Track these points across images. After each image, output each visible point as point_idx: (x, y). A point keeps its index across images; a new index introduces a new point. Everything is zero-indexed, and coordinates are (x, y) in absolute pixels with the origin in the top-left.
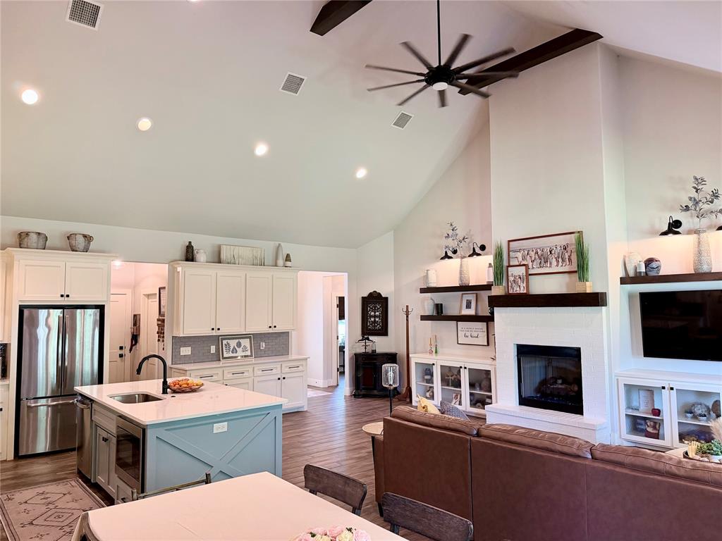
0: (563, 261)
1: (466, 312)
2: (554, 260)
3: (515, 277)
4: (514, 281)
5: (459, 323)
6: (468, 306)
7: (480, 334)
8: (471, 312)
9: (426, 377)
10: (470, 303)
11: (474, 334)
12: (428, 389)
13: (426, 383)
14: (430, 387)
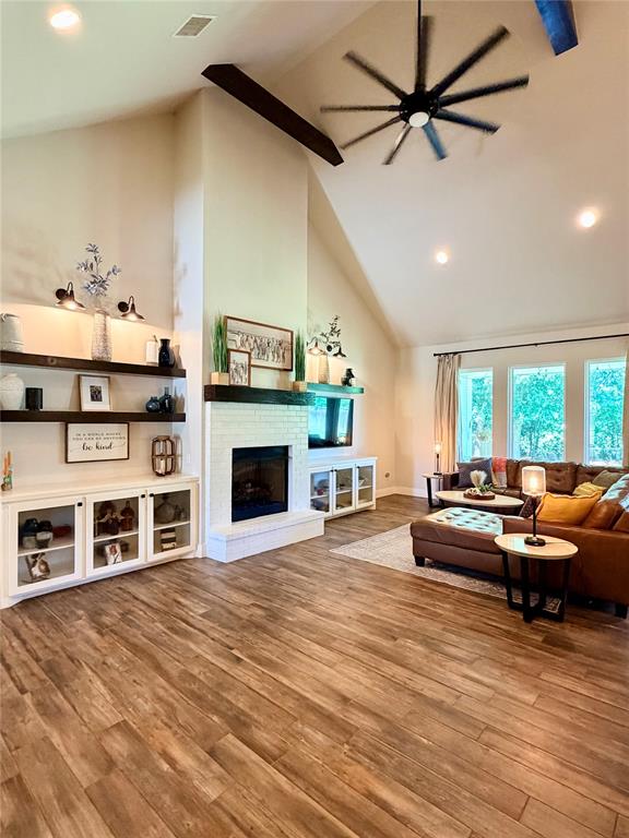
0: (278, 357)
1: (89, 406)
2: (271, 353)
3: (237, 365)
4: (236, 369)
5: (70, 425)
6: (96, 395)
7: (116, 443)
8: (103, 406)
9: (42, 536)
10: (100, 392)
11: (103, 443)
12: (31, 560)
13: (40, 548)
14: (35, 556)
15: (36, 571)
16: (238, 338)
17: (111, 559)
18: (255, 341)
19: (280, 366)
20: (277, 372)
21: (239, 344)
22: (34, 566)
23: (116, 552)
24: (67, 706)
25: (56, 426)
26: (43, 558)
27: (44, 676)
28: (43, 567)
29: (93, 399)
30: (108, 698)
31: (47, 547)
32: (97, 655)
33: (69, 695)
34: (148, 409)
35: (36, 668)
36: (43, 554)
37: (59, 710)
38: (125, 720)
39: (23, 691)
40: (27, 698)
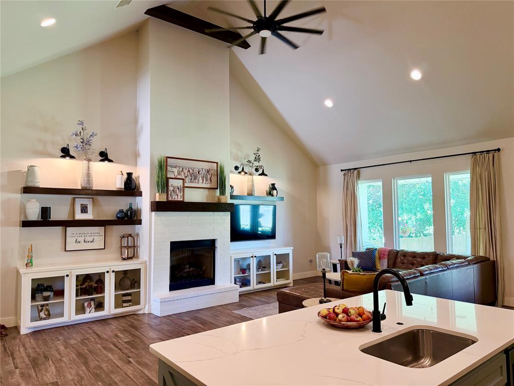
0: (207, 180)
2: (201, 178)
3: (174, 187)
4: (173, 190)
5: (68, 229)
6: (84, 210)
9: (46, 294)
10: (87, 208)
11: (88, 239)
12: (40, 308)
13: (44, 301)
14: (42, 306)
15: (42, 315)
16: (176, 170)
17: (88, 310)
18: (189, 171)
19: (208, 186)
20: (206, 190)
21: (176, 174)
22: (41, 311)
23: (91, 306)
24: (34, 374)
25: (59, 230)
26: (47, 307)
27: (28, 363)
28: (46, 313)
29: (82, 212)
30: (54, 373)
31: (48, 300)
32: (58, 357)
33: (37, 371)
34: (117, 217)
35: (26, 359)
36: (47, 305)
37: (30, 376)
38: (57, 382)
39: (16, 368)
40: (17, 371)
